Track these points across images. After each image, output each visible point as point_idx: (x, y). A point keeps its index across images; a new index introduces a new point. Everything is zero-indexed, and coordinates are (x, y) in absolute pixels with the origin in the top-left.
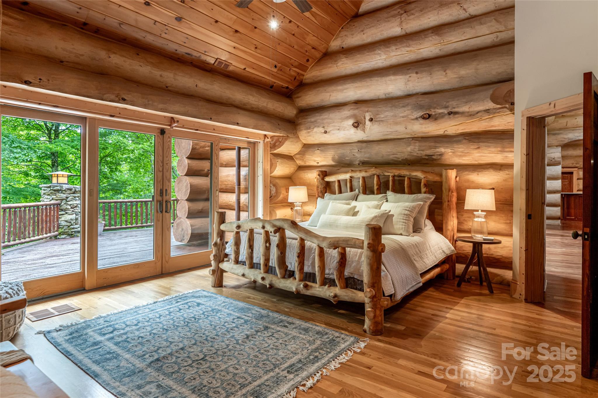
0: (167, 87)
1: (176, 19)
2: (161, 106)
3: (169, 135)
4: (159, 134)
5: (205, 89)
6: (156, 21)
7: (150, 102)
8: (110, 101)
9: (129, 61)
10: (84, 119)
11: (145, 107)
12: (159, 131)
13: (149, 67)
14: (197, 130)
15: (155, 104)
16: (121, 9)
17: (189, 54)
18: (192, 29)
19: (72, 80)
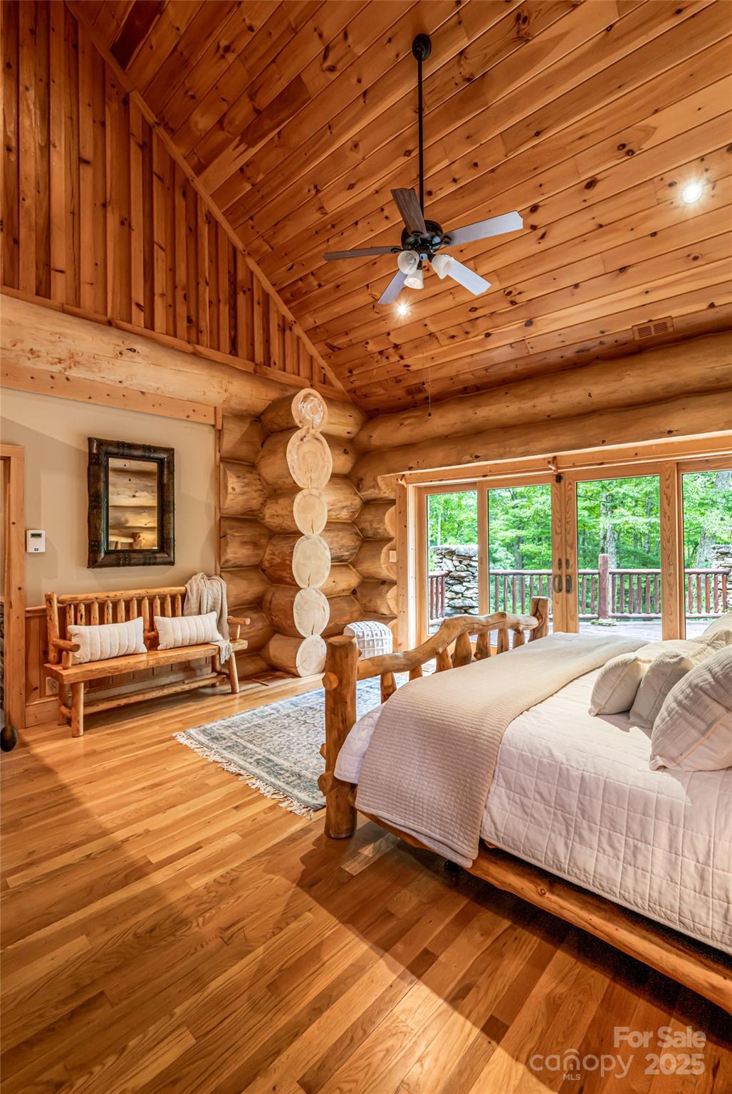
0: (549, 416)
1: (526, 325)
2: (521, 449)
3: (570, 480)
4: (555, 483)
5: (609, 393)
6: (511, 344)
7: (507, 449)
8: (467, 463)
9: (494, 408)
10: (475, 483)
11: (501, 457)
12: (555, 478)
13: (517, 403)
14: (602, 464)
15: (514, 449)
16: (475, 358)
17: (582, 351)
18: (555, 320)
19: (439, 454)
